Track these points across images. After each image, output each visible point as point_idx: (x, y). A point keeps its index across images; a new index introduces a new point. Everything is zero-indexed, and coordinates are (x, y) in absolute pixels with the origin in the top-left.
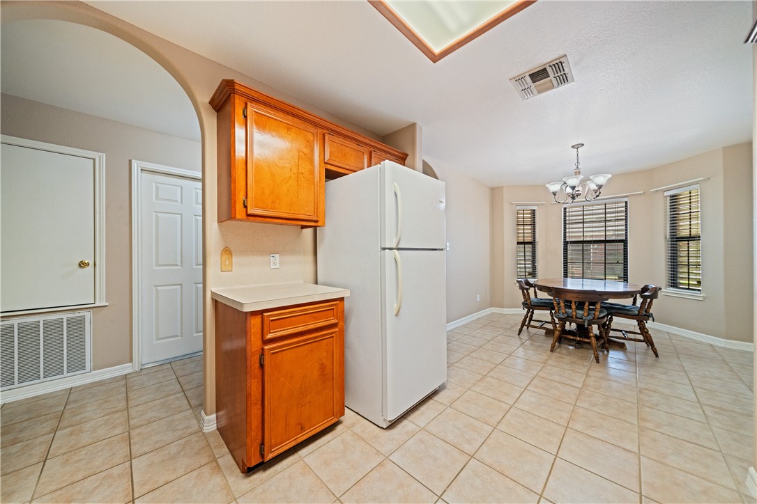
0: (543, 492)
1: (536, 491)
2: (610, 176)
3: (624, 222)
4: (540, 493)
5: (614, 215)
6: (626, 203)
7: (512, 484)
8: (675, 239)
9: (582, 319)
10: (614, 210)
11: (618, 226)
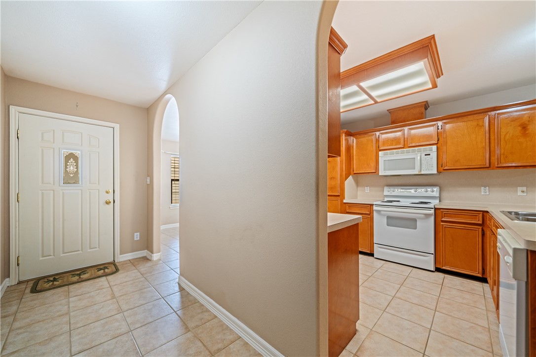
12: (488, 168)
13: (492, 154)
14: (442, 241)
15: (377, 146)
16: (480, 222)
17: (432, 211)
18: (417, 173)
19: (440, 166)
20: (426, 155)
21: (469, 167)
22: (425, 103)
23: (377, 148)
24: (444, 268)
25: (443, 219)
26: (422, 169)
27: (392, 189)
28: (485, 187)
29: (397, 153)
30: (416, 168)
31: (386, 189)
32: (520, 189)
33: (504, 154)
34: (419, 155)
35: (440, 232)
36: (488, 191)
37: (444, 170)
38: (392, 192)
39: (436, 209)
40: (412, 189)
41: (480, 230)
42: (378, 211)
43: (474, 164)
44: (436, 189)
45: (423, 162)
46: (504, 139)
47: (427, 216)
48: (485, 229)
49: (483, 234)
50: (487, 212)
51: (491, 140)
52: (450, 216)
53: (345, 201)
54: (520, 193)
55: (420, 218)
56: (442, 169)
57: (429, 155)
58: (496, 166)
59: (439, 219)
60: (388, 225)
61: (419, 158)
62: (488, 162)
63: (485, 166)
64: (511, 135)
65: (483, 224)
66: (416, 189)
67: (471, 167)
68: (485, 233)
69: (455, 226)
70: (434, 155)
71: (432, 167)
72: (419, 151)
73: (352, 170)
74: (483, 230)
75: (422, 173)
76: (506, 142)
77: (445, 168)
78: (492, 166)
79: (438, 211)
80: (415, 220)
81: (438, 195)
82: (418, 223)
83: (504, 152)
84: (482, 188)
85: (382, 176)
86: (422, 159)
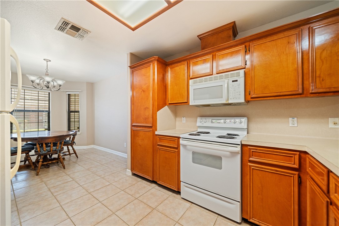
0: (113, 212)
1: (111, 214)
2: (65, 82)
3: (48, 102)
4: (112, 213)
5: (44, 98)
6: (49, 93)
7: (105, 221)
8: (70, 112)
9: (56, 150)
10: (43, 95)
11: (46, 104)
12: (300, 94)
13: (305, 78)
14: (250, 187)
15: (188, 74)
16: (296, 166)
17: (239, 149)
18: (225, 102)
19: (247, 94)
20: (233, 81)
21: (279, 94)
22: (232, 24)
23: (189, 76)
24: (251, 220)
25: (251, 159)
26: (230, 97)
27: (204, 119)
28: (293, 118)
29: (206, 81)
30: (223, 97)
31: (199, 119)
32: (331, 120)
33: (320, 77)
34: (226, 81)
35: (247, 174)
36: (296, 122)
37: (252, 98)
38: (204, 123)
39: (243, 146)
40: (221, 120)
41: (296, 177)
42: (185, 146)
43: (285, 90)
44: (244, 120)
45: (230, 89)
46: (320, 57)
47: (233, 154)
48: (302, 175)
49: (300, 183)
50: (306, 153)
51: (304, 60)
52: (259, 154)
53: (156, 133)
54: (331, 125)
55: (226, 157)
56: (250, 97)
57: (237, 81)
58: (310, 92)
59: (246, 158)
60: (194, 162)
61: (226, 85)
62: (300, 87)
63: (297, 93)
64: (329, 52)
65: (300, 169)
66: (225, 119)
67: (281, 94)
68: (302, 180)
69: (265, 168)
70: (241, 80)
71: (239, 94)
72: (227, 77)
73: (167, 101)
74: (299, 177)
75: (230, 102)
76: (323, 62)
77: (253, 96)
78: (305, 92)
79: (245, 148)
80: (219, 158)
81: (246, 127)
82: (224, 162)
83: (320, 75)
84: (290, 119)
85: (193, 105)
86: (230, 86)
